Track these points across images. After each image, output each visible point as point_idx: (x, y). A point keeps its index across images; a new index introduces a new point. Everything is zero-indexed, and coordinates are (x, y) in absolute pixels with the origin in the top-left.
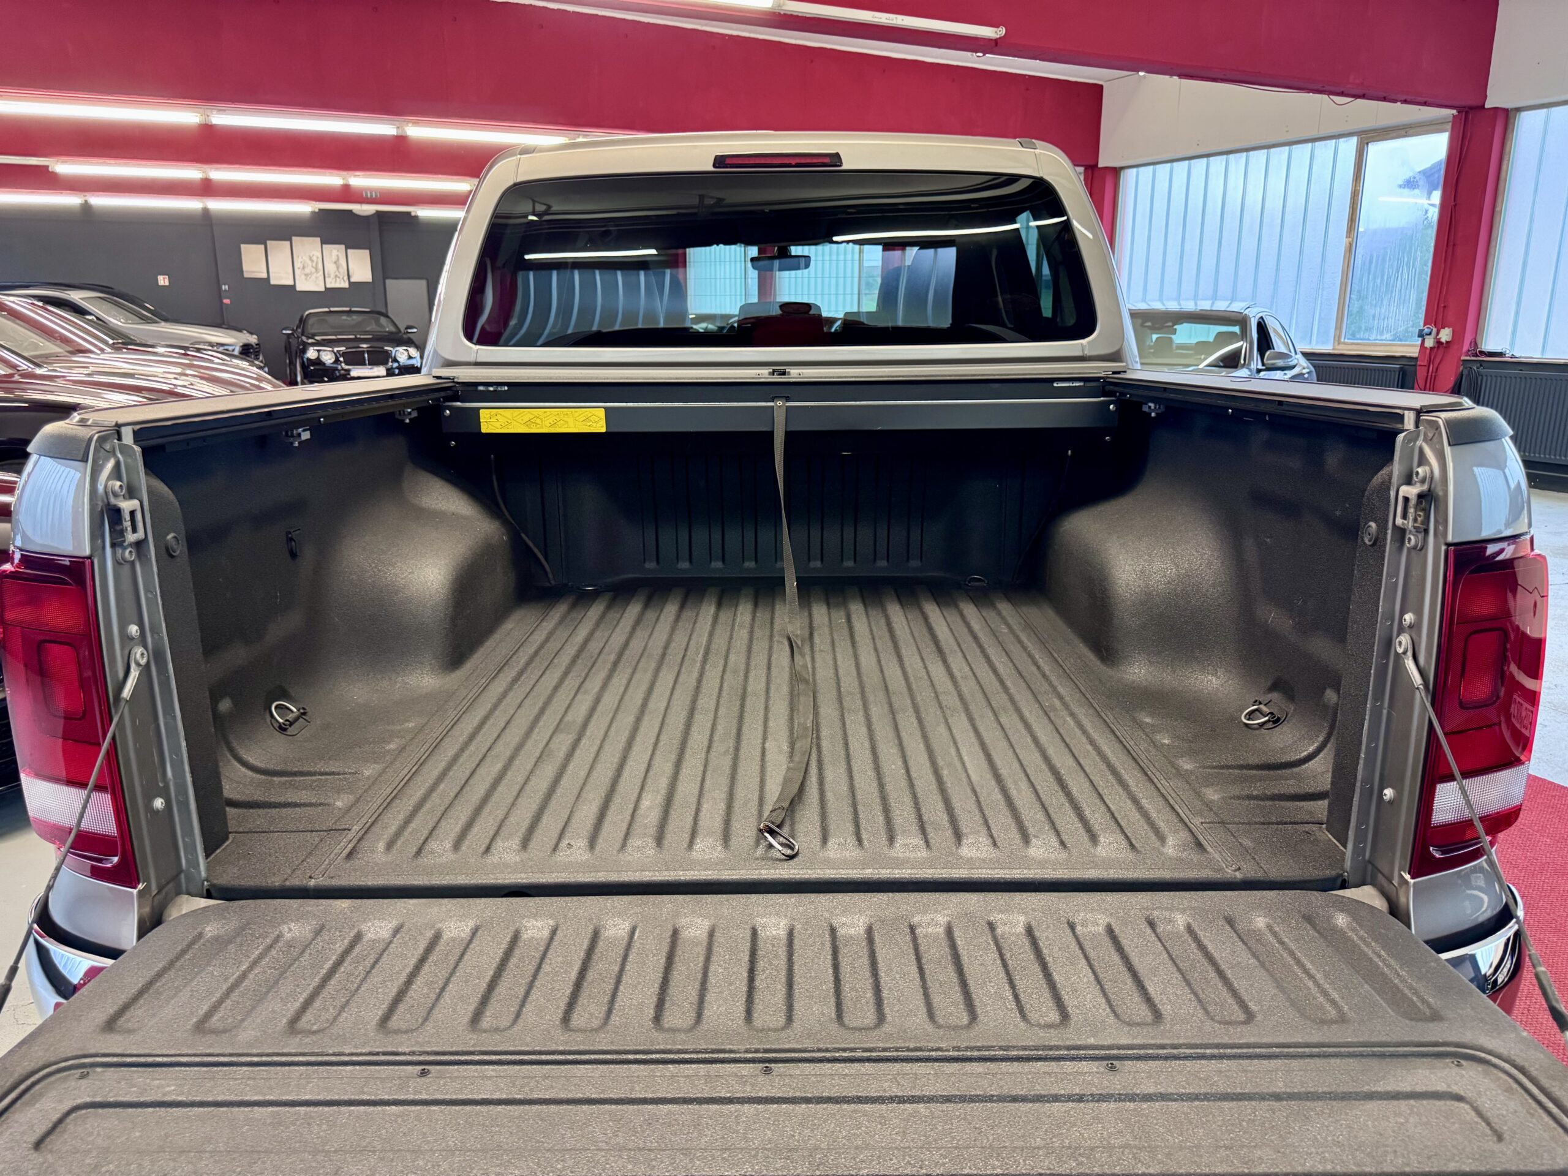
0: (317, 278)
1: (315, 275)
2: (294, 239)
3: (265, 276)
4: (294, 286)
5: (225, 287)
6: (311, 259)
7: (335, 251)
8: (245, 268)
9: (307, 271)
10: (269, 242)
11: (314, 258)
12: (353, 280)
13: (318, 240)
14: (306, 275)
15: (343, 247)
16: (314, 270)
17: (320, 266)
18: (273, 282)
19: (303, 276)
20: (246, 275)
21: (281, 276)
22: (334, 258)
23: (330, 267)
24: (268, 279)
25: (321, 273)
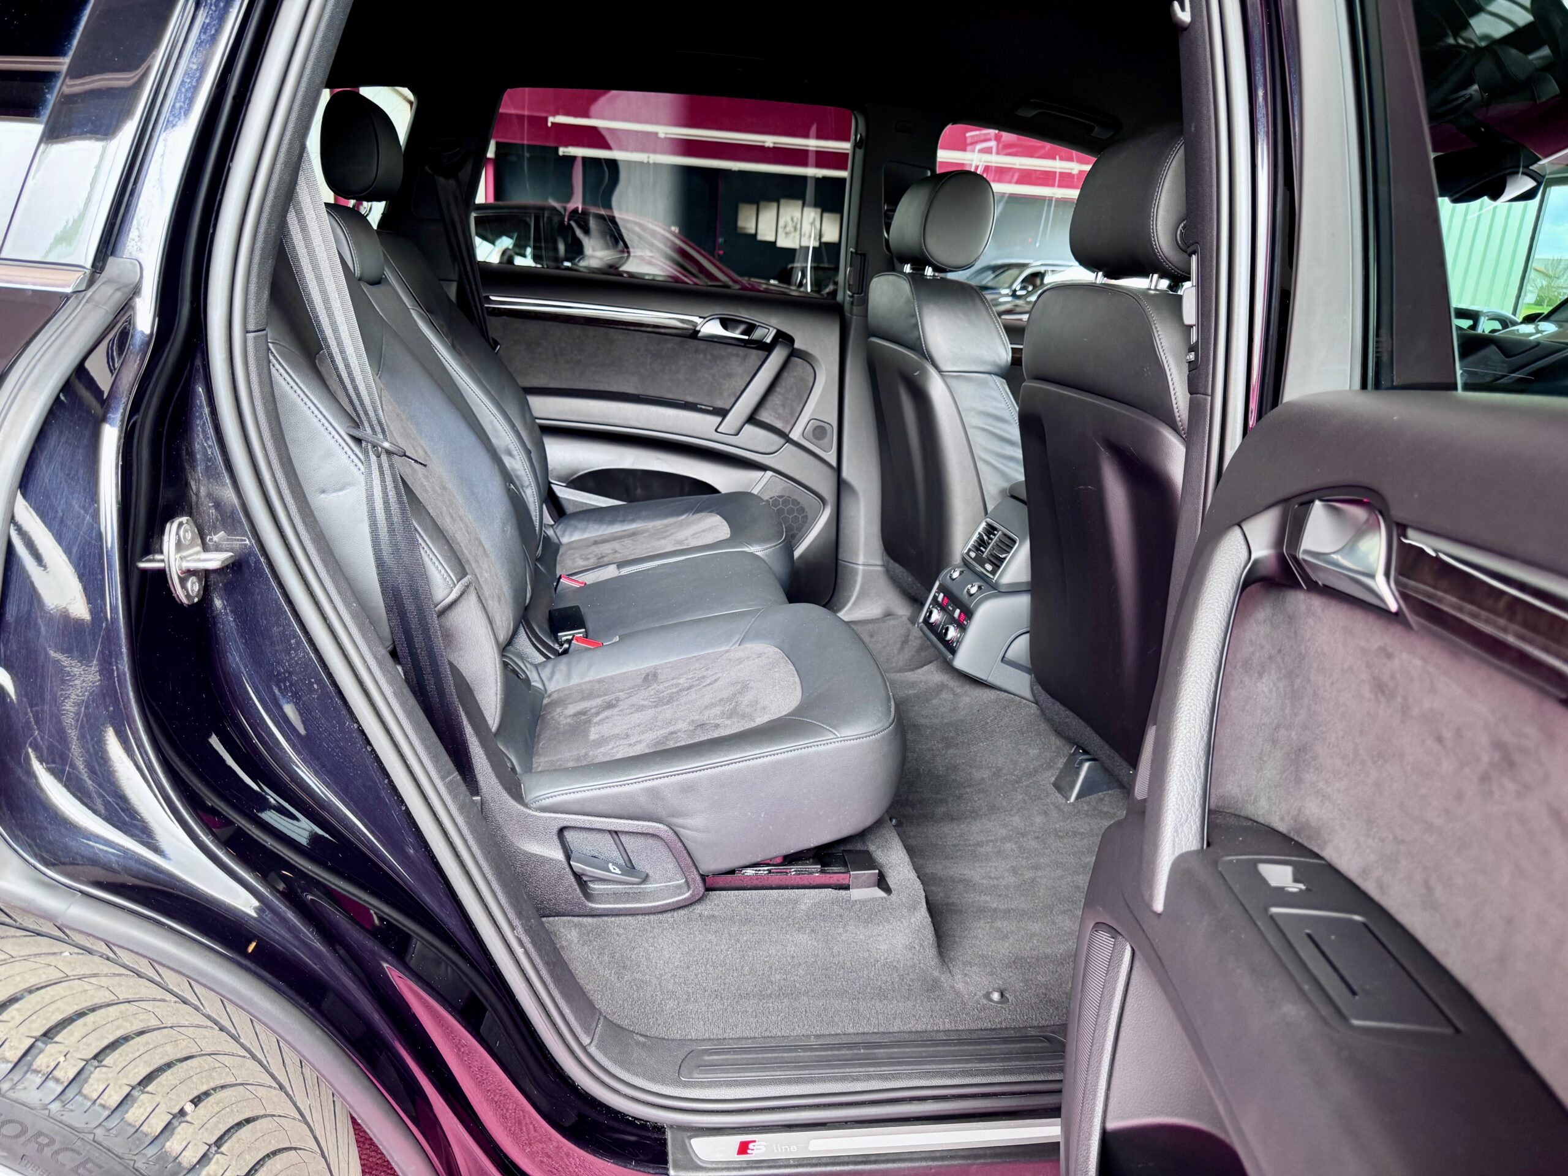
0: (794, 237)
1: (792, 235)
2: (783, 201)
3: (753, 231)
4: (774, 243)
5: (721, 240)
6: (792, 219)
7: (811, 214)
8: (740, 224)
9: (788, 229)
10: (762, 204)
11: (795, 219)
12: (825, 239)
13: (800, 203)
14: (787, 234)
15: (819, 210)
16: (792, 229)
17: (798, 226)
18: (760, 237)
19: (783, 235)
20: (739, 231)
21: (766, 233)
22: (811, 220)
23: (806, 227)
24: (755, 235)
25: (798, 232)
